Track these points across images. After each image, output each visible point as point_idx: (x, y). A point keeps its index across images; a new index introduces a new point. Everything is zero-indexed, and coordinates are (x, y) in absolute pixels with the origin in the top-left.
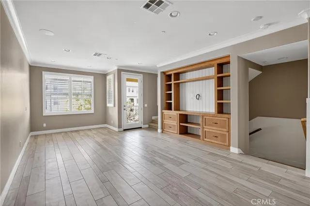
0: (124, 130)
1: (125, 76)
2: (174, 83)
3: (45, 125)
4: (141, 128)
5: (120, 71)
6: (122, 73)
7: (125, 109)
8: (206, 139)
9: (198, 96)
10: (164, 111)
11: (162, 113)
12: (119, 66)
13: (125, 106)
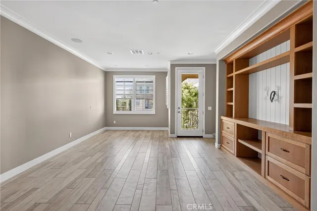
0: (178, 137)
1: (179, 72)
2: (236, 75)
3: (115, 122)
4: (202, 137)
5: (173, 66)
6: (176, 68)
7: (179, 112)
8: (268, 178)
9: (273, 93)
10: (223, 118)
11: (221, 121)
12: (172, 61)
13: (179, 108)
